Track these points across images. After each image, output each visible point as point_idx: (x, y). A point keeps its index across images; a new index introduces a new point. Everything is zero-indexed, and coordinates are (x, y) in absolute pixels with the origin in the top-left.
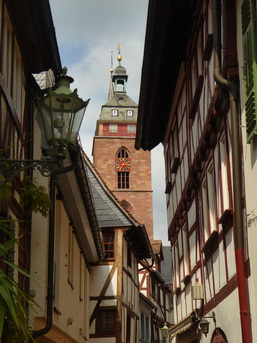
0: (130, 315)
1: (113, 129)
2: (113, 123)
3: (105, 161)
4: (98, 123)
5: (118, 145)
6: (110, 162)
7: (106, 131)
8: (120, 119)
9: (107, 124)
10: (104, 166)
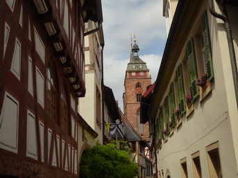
0: (142, 168)
1: (134, 74)
2: (133, 72)
3: (131, 89)
4: (127, 72)
5: (136, 82)
6: (133, 90)
7: (130, 76)
8: (137, 69)
9: (130, 72)
10: (130, 92)
